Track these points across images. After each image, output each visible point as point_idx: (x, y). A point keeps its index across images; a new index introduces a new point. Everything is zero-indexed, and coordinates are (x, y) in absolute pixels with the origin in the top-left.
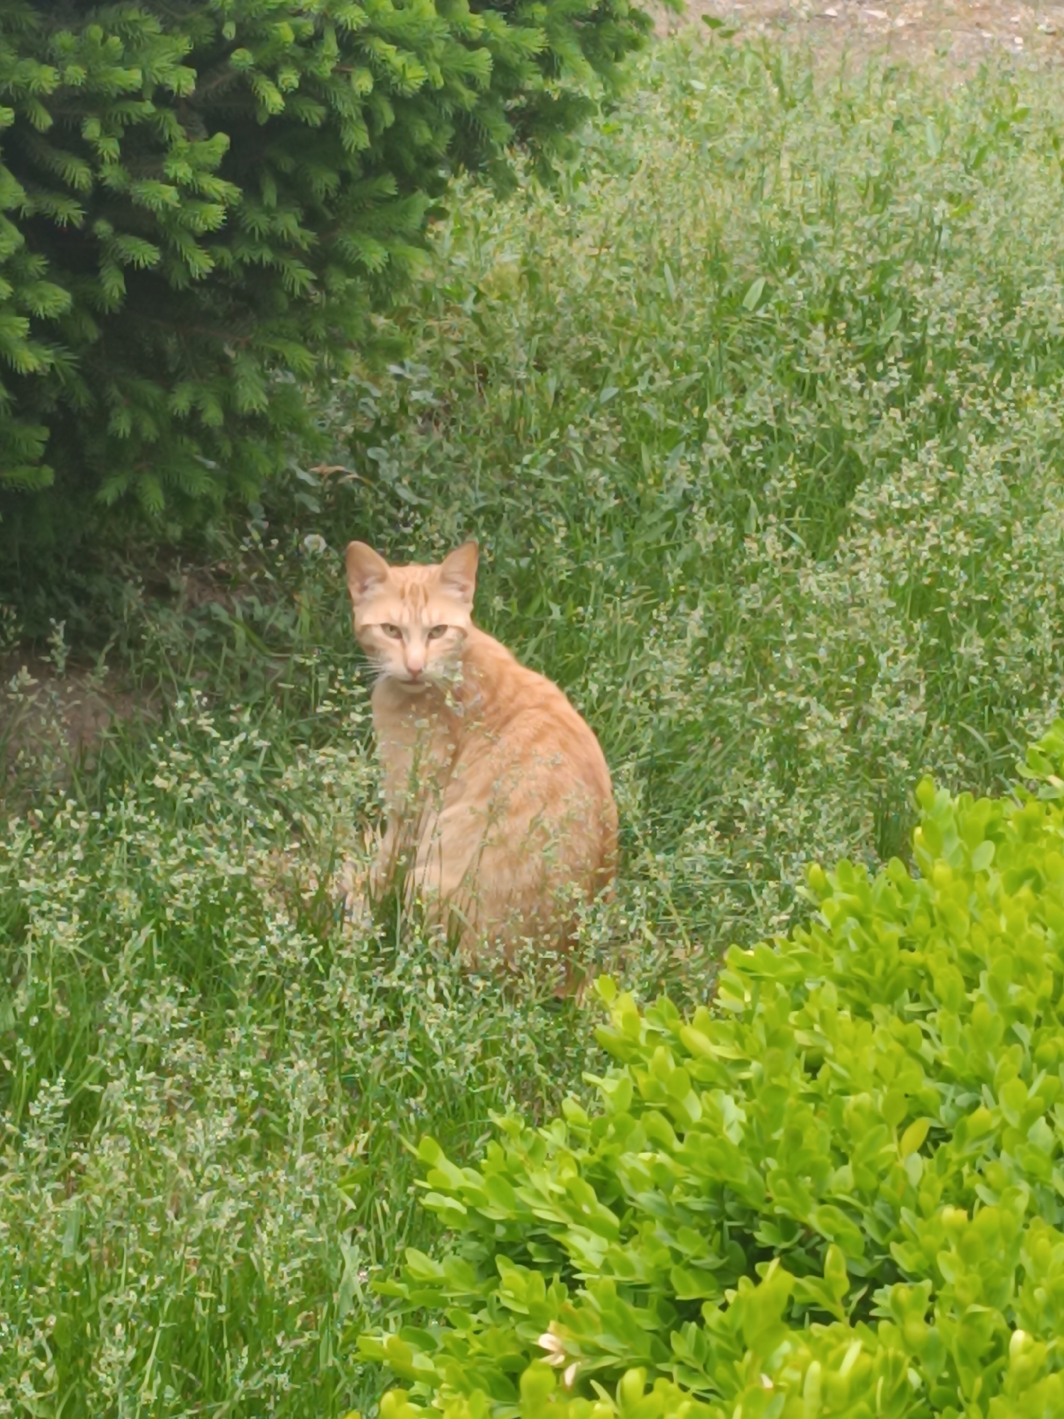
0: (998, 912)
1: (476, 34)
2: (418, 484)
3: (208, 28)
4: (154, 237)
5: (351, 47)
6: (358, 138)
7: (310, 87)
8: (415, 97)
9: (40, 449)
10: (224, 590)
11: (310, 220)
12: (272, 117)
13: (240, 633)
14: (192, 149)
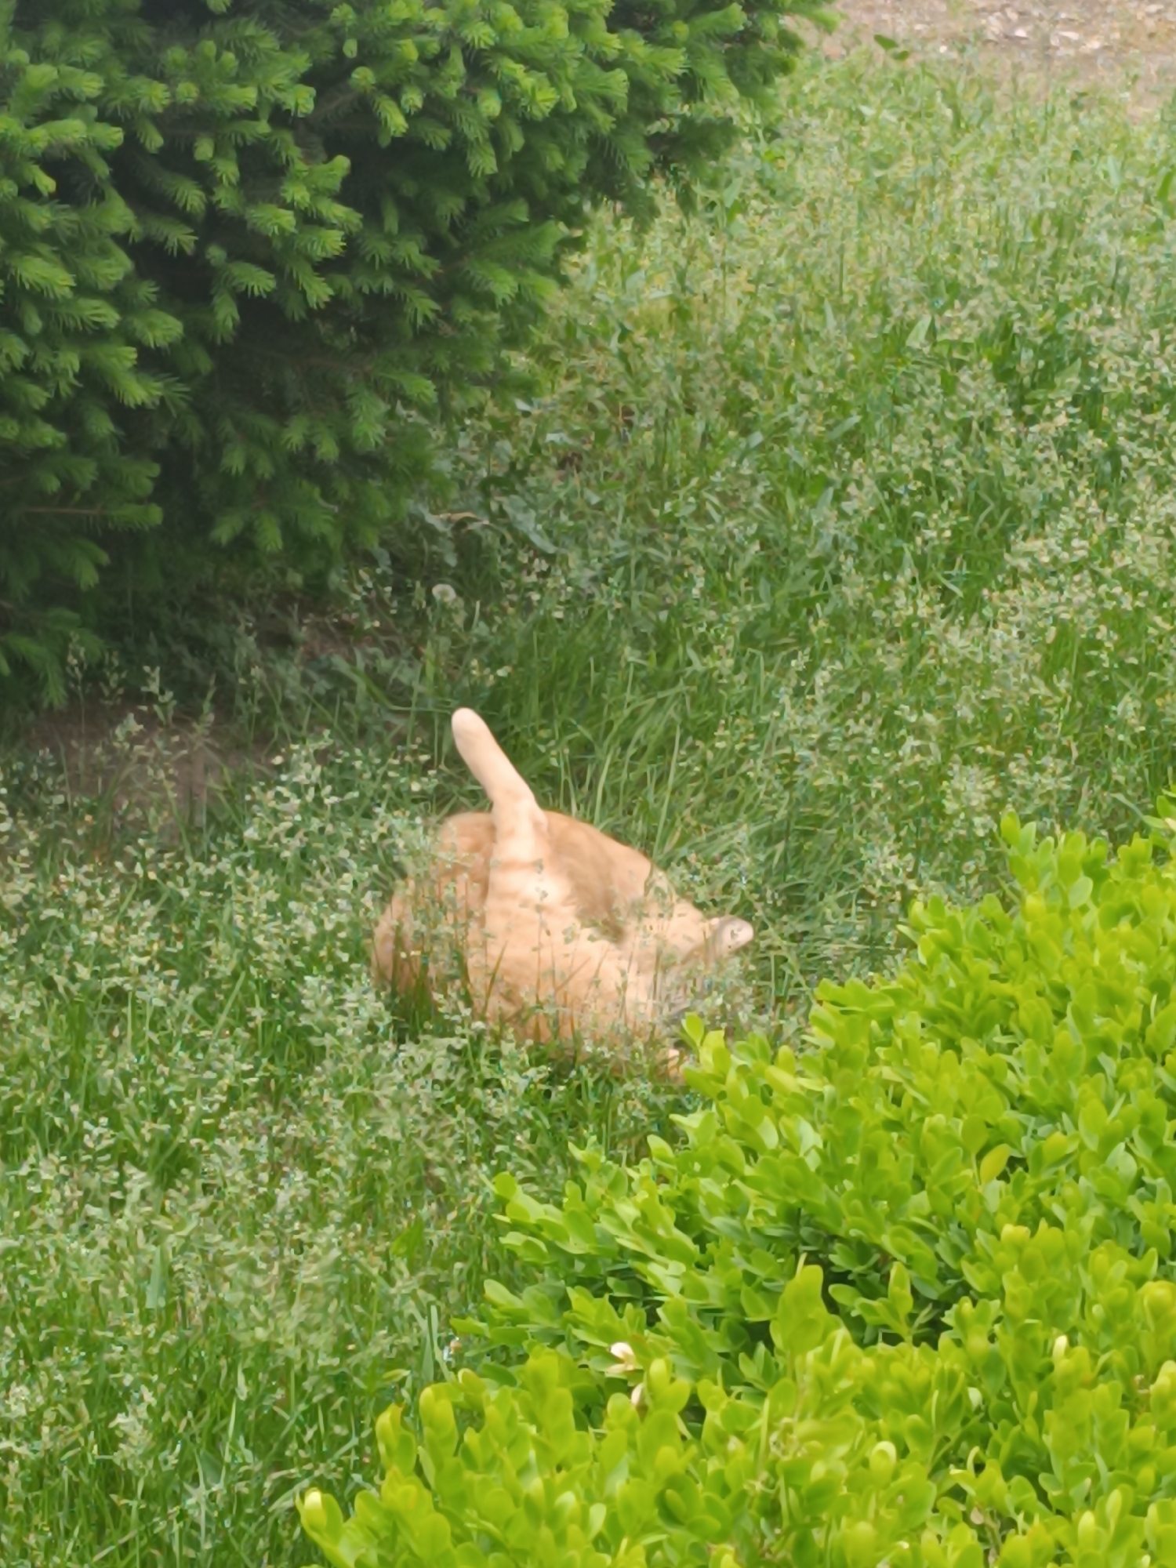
0: (1093, 947)
1: (612, 55)
2: (555, 532)
3: (328, 45)
4: (269, 264)
5: (478, 66)
6: (485, 163)
7: (435, 109)
8: (546, 120)
9: (148, 486)
10: (346, 642)
11: (435, 247)
12: (394, 140)
13: (361, 685)
14: (311, 171)
